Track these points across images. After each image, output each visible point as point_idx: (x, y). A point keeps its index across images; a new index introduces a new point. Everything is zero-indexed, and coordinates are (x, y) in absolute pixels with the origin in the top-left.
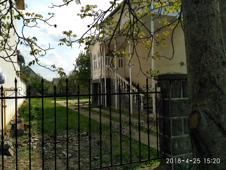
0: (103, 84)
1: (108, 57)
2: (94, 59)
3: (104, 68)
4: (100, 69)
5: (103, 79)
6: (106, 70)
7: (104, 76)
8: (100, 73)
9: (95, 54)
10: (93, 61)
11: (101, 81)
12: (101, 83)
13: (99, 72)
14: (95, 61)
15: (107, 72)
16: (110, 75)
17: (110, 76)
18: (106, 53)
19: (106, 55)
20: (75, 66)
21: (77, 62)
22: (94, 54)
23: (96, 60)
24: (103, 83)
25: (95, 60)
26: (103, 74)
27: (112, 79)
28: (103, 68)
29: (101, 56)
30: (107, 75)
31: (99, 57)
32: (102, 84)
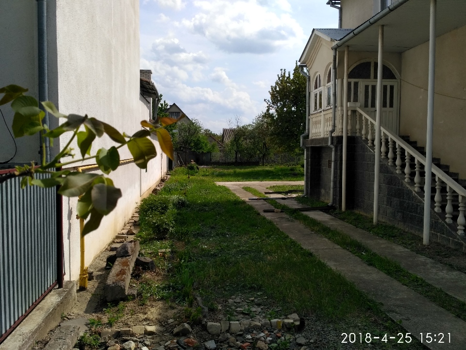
0: (339, 151)
1: (353, 81)
2: (316, 88)
3: (342, 110)
4: (331, 111)
5: (340, 139)
6: (347, 115)
7: (342, 130)
8: (331, 123)
9: (318, 74)
10: (314, 92)
11: (332, 143)
12: (333, 149)
13: (327, 120)
14: (317, 91)
15: (351, 120)
16: (358, 127)
17: (358, 131)
18: (350, 70)
19: (350, 76)
20: (269, 103)
21: (273, 96)
22: (316, 73)
23: (321, 88)
24: (339, 148)
25: (318, 89)
26: (339, 126)
27: (364, 138)
28: (339, 108)
29: (336, 78)
30: (349, 128)
31: (329, 81)
32: (336, 151)
